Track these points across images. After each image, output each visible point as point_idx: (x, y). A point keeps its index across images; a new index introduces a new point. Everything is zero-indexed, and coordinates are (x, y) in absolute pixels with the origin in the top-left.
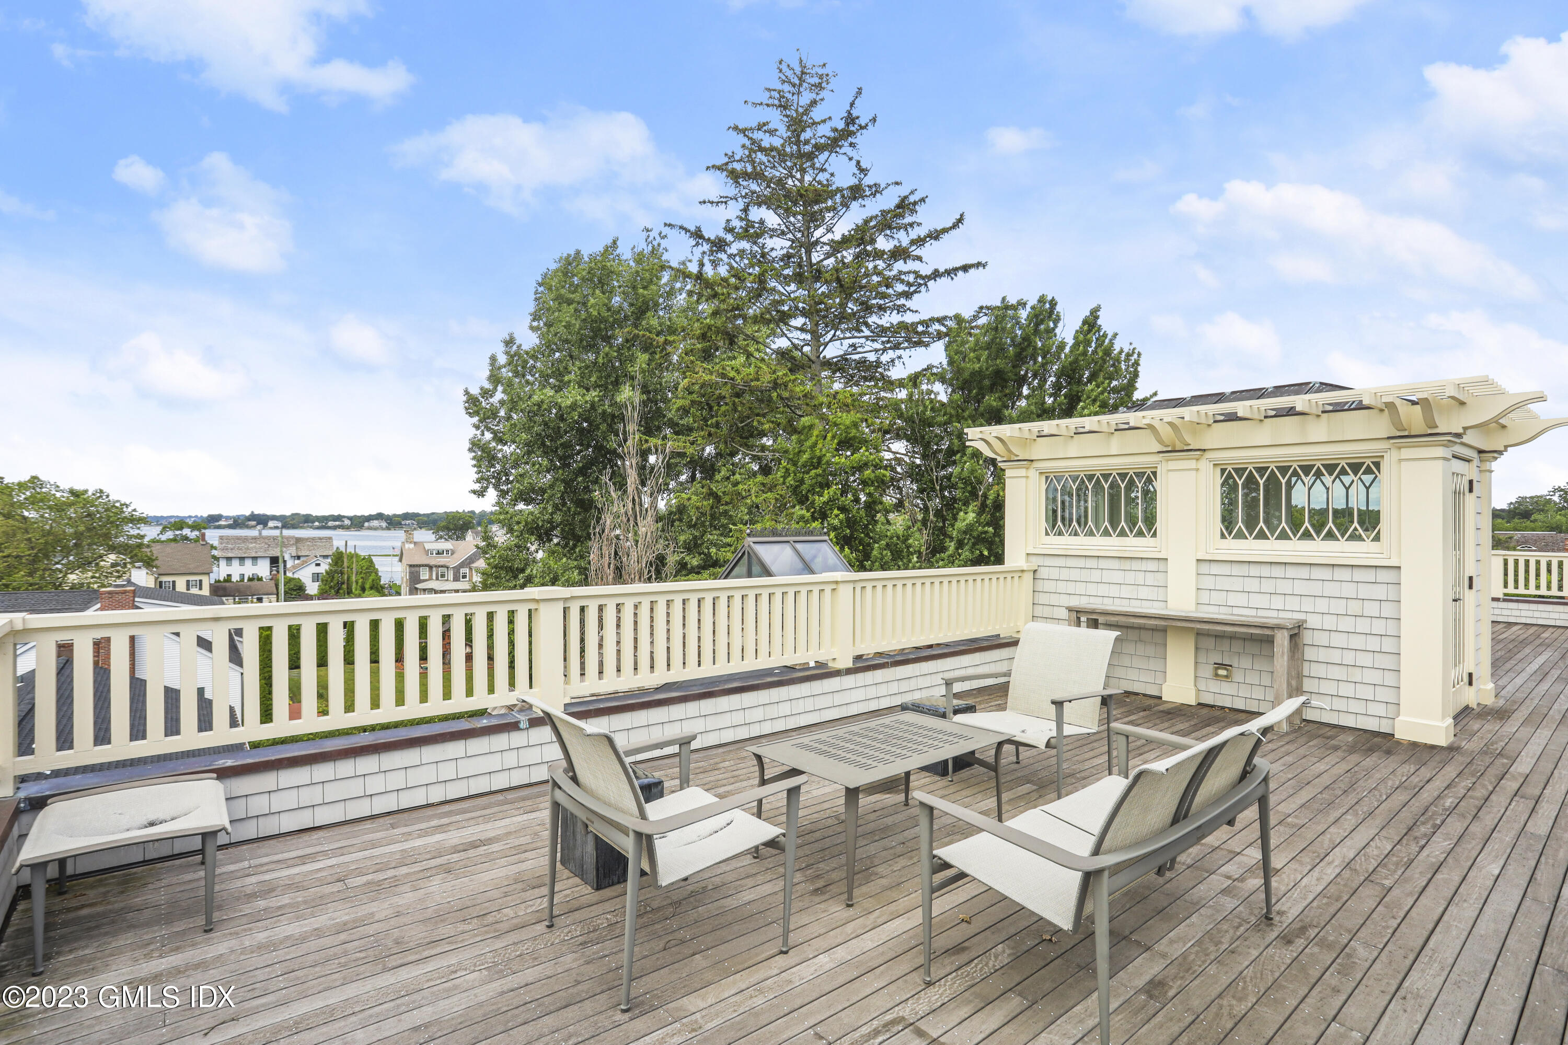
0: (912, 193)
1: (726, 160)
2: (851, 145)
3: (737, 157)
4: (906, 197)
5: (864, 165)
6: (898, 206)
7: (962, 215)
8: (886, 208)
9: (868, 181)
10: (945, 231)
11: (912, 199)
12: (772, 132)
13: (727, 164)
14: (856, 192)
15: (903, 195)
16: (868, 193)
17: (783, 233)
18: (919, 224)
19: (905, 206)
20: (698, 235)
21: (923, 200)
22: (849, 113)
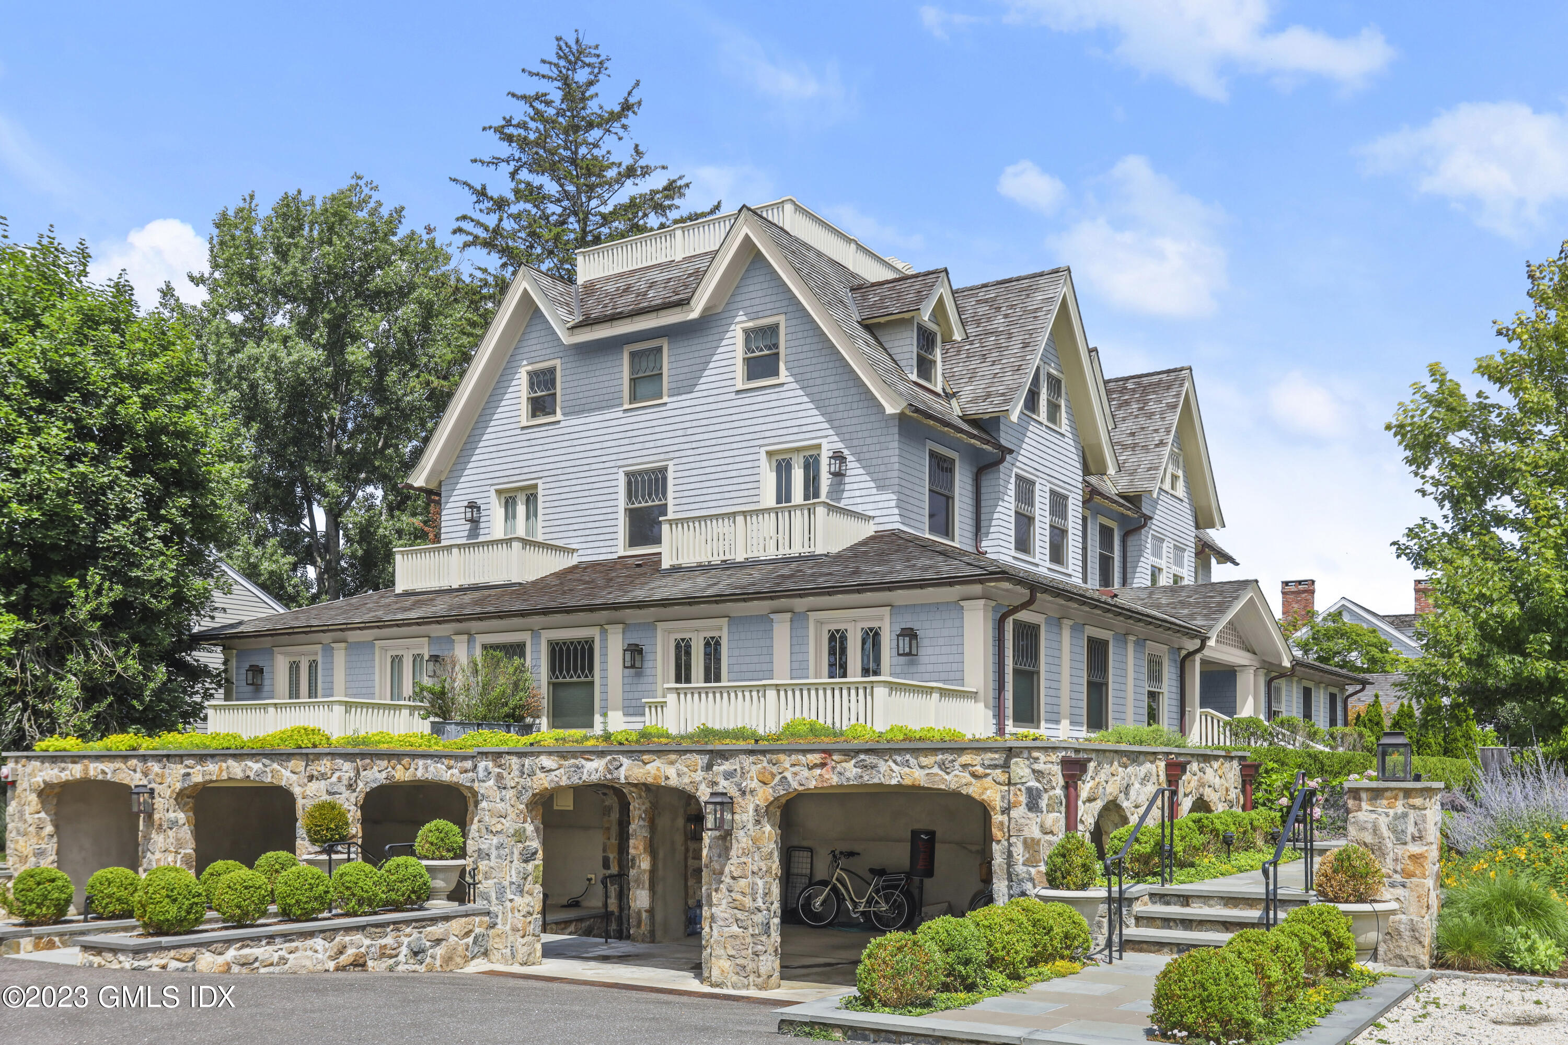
0: (681, 178)
1: (503, 123)
2: (624, 127)
3: (514, 122)
4: (674, 181)
5: (641, 148)
6: (665, 189)
7: (719, 203)
8: (655, 188)
9: (642, 162)
10: (703, 215)
11: (679, 183)
12: (548, 103)
13: (503, 127)
14: (630, 172)
15: (672, 178)
16: (639, 173)
17: (559, 200)
18: (678, 207)
19: (672, 189)
20: (482, 193)
21: (687, 185)
22: (626, 100)
